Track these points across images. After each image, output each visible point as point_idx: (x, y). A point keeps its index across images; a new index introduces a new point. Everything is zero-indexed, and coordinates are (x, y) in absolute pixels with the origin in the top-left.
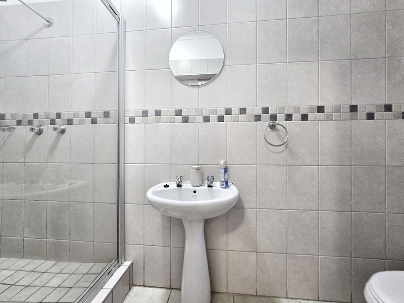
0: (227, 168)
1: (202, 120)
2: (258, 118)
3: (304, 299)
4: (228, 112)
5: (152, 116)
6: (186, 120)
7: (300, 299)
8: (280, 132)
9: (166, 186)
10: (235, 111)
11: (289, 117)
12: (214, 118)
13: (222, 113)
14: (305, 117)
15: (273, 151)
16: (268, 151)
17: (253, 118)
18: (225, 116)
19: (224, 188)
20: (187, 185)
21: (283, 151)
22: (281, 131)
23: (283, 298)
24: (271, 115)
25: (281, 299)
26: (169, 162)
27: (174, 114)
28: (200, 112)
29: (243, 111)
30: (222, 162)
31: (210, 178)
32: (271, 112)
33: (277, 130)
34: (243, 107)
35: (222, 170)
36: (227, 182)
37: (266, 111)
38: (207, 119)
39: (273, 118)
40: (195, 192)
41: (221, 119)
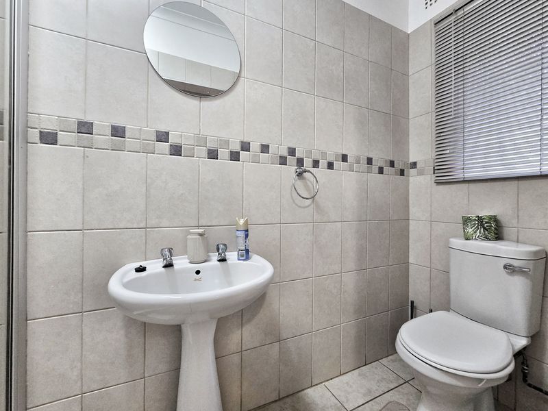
0: (247, 231)
1: (205, 154)
2: (283, 161)
3: (328, 380)
4: (246, 147)
5: (102, 136)
6: (176, 151)
7: (325, 381)
8: (308, 182)
9: (141, 269)
10: (255, 147)
11: (316, 164)
12: (224, 153)
13: (237, 148)
14: (330, 166)
15: (299, 205)
16: (294, 205)
17: (278, 161)
18: (241, 152)
19: (244, 260)
20: (181, 263)
21: (309, 206)
22: (308, 180)
23: (308, 388)
24: (297, 159)
25: (305, 391)
26: (143, 225)
27: (154, 138)
28: (201, 141)
29: (265, 148)
30: (242, 222)
31: (221, 247)
32: (298, 155)
33: (304, 178)
34: (265, 143)
35: (242, 234)
36: (247, 251)
37: (292, 152)
38: (213, 154)
39: (300, 162)
40: (198, 272)
41: (235, 156)
